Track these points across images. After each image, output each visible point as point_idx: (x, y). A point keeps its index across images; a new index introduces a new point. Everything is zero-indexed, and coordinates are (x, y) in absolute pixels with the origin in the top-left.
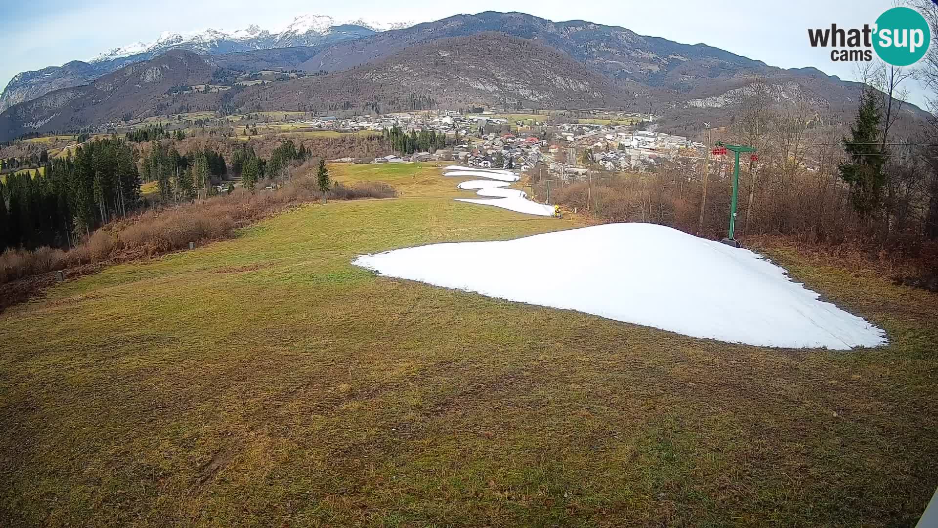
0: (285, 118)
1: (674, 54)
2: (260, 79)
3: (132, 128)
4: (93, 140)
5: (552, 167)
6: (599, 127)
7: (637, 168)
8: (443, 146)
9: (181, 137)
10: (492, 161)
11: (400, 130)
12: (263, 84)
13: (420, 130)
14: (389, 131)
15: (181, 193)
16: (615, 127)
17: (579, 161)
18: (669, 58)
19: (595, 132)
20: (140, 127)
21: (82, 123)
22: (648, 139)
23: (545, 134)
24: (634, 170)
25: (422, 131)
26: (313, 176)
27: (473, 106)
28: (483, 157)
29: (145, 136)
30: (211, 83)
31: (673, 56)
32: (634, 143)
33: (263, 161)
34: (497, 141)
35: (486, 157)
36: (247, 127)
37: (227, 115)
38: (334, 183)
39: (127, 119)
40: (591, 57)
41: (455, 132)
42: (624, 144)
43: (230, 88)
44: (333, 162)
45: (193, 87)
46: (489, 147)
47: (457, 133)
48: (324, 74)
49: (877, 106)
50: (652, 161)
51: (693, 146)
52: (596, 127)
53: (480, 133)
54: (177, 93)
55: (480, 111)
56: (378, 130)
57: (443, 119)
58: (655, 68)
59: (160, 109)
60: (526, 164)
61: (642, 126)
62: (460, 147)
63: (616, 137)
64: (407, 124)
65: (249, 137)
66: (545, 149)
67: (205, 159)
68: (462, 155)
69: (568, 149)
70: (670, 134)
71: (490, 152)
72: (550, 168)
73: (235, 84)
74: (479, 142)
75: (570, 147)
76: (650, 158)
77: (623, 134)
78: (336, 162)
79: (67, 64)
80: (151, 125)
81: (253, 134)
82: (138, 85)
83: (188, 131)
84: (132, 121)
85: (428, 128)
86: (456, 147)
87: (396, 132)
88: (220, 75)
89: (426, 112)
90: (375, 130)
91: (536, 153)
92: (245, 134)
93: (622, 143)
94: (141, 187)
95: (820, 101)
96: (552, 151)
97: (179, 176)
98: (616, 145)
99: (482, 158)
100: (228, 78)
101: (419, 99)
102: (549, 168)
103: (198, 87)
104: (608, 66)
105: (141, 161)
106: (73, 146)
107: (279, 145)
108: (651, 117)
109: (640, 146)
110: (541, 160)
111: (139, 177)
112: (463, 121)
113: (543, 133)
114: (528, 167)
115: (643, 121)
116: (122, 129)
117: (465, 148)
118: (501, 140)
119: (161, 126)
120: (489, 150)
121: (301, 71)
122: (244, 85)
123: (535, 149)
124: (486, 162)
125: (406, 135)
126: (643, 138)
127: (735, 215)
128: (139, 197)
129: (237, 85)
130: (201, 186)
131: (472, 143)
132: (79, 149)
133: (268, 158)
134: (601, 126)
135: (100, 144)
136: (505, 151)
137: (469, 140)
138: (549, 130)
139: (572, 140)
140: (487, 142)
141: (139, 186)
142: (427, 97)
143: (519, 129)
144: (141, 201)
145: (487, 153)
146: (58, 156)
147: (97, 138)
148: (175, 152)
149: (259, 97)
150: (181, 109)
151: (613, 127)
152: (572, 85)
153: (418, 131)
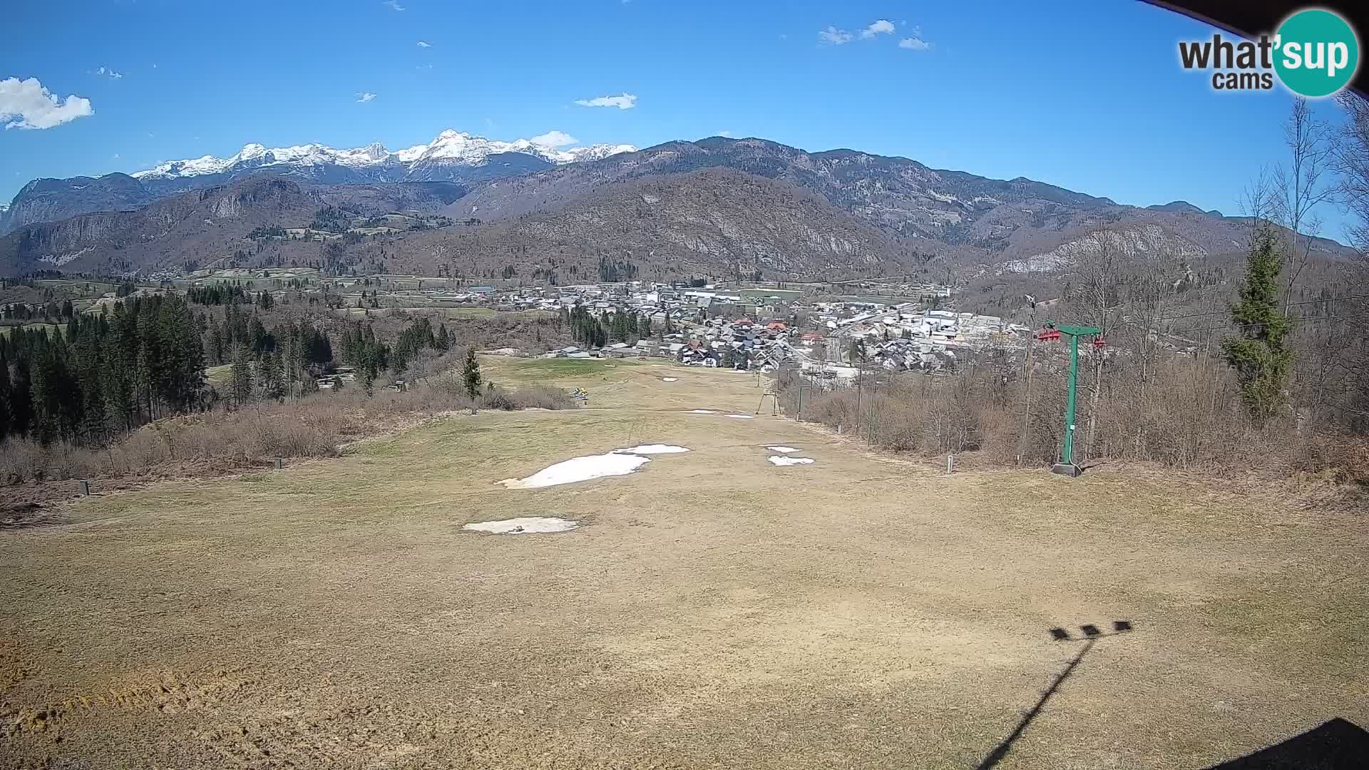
0: (420, 285)
1: (981, 195)
2: (385, 225)
3: (197, 284)
4: (139, 294)
5: (805, 366)
6: (873, 306)
7: (928, 365)
8: (647, 335)
9: (267, 301)
10: (718, 359)
11: (585, 310)
12: (389, 233)
13: (614, 311)
14: (570, 311)
15: (265, 385)
16: (897, 307)
17: (844, 357)
18: (975, 202)
19: (868, 314)
20: (210, 282)
21: (125, 267)
22: (945, 322)
23: (795, 318)
24: (924, 368)
25: (618, 312)
26: (457, 375)
27: (692, 277)
28: (705, 351)
29: (213, 296)
30: (314, 226)
31: (980, 198)
32: (925, 329)
33: (386, 347)
34: (726, 329)
35: (710, 354)
36: (364, 296)
37: (335, 277)
38: (487, 384)
39: (191, 267)
40: (862, 203)
41: (664, 315)
42: (910, 331)
43: (341, 236)
44: (487, 354)
45: (288, 231)
46: (713, 337)
47: (668, 316)
48: (477, 224)
49: (1275, 249)
50: (950, 353)
51: (1009, 330)
52: (870, 307)
53: (701, 317)
54: (264, 238)
55: (700, 284)
56: (553, 310)
57: (648, 295)
58: (955, 218)
59: (239, 259)
60: (767, 363)
61: (936, 303)
62: (672, 338)
63: (898, 320)
64: (597, 302)
65: (367, 311)
66: (795, 340)
67: (300, 338)
68: (676, 347)
69: (829, 340)
70: (978, 313)
71: (715, 345)
72: (803, 368)
73: (349, 231)
74: (700, 331)
75: (831, 337)
76: (947, 349)
77: (910, 316)
78: (491, 354)
79: (107, 176)
80: (225, 281)
81: (373, 306)
82: (209, 221)
83: (278, 296)
84: (196, 273)
85: (626, 309)
86: (667, 336)
87: (580, 312)
88: (326, 217)
89: (624, 284)
90: (548, 309)
91: (783, 346)
92: (360, 306)
93: (908, 329)
94: (206, 370)
95: (1194, 250)
96: (806, 343)
97: (263, 360)
98: (897, 332)
99: (704, 354)
100: (339, 222)
101: (614, 266)
102: (801, 367)
103: (294, 231)
104: (887, 216)
105: (209, 333)
106: (111, 299)
107: (409, 325)
108: (949, 290)
109: (933, 333)
110: (789, 355)
111: (203, 356)
112: (677, 299)
113: (792, 316)
114: (770, 367)
115: (937, 296)
116: (183, 283)
117: (679, 338)
118: (731, 327)
119: (239, 284)
120: (714, 342)
121: (444, 218)
122: (362, 233)
123: (780, 341)
124: (709, 359)
125: (594, 317)
126: (938, 320)
127: (1073, 427)
128: (204, 384)
129: (351, 232)
130: (294, 377)
131: (690, 331)
132: (118, 306)
133: (393, 344)
134: (876, 305)
135: (149, 300)
136: (737, 343)
137: (685, 328)
138: (800, 312)
139: (834, 326)
140: (711, 330)
141: (204, 369)
142: (625, 263)
143: (757, 311)
144: (206, 391)
145: (711, 347)
146: (89, 312)
147: (145, 292)
148: (259, 325)
149: (382, 252)
150: (270, 262)
151: (894, 306)
152: (833, 246)
153: (611, 313)
